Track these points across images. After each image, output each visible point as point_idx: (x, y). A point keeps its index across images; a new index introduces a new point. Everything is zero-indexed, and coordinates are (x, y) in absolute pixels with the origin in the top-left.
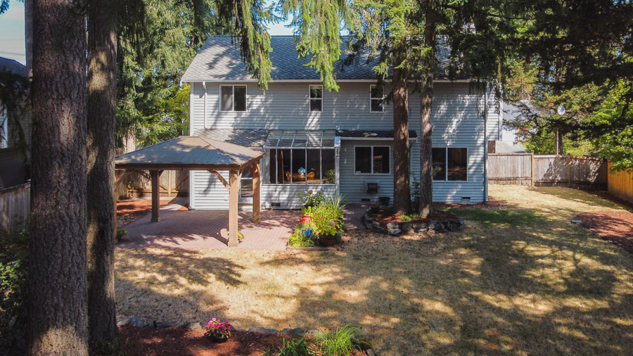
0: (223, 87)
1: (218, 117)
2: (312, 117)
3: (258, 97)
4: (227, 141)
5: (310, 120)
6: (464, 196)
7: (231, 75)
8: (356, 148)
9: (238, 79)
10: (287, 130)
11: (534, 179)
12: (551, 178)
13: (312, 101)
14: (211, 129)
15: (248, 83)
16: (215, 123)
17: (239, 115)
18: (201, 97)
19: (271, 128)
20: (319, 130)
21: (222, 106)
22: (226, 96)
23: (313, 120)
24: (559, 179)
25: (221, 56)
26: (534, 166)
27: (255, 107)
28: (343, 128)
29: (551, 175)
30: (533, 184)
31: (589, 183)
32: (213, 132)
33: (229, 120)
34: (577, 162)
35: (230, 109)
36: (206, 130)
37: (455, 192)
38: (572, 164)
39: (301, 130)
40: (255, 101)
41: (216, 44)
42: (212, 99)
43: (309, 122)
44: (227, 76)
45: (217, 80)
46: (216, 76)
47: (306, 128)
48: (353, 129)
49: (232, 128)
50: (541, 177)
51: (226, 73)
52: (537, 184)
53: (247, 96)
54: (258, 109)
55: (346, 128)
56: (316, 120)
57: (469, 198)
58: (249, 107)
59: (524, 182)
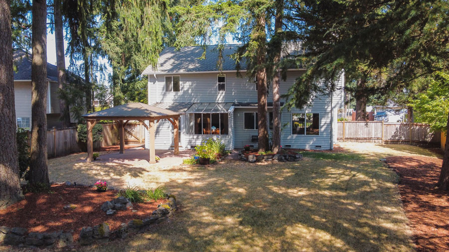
0: (166, 78)
1: (164, 95)
2: (220, 95)
3: (187, 83)
4: (166, 109)
5: (219, 96)
6: (318, 145)
7: (172, 70)
8: (245, 114)
9: (175, 72)
10: (204, 103)
11: (384, 139)
12: (397, 138)
13: (219, 84)
14: (161, 103)
15: (181, 74)
16: (163, 99)
17: (177, 94)
18: (154, 83)
19: (195, 102)
20: (224, 103)
21: (167, 89)
22: (169, 82)
23: (221, 96)
24: (403, 139)
25: (169, 59)
26: (384, 130)
27: (186, 89)
28: (238, 101)
29: (397, 136)
30: (384, 143)
31: (426, 142)
32: (160, 104)
33: (171, 98)
34: (417, 127)
35: (171, 91)
36: (157, 103)
37: (312, 143)
38: (413, 129)
39: (212, 103)
40: (185, 86)
41: (168, 52)
42: (160, 85)
43: (218, 98)
44: (169, 71)
45: (163, 73)
46: (163, 71)
47: (216, 102)
48: (246, 102)
49: (173, 102)
50: (389, 137)
51: (168, 69)
52: (386, 142)
53: (181, 83)
54: (188, 90)
55: (241, 101)
56: (222, 97)
57: (320, 146)
58: (182, 89)
59: (377, 141)
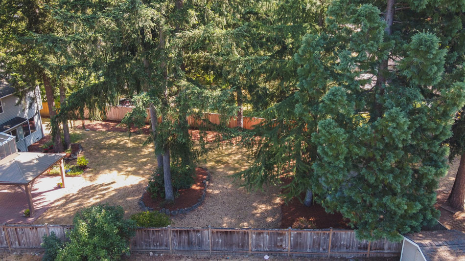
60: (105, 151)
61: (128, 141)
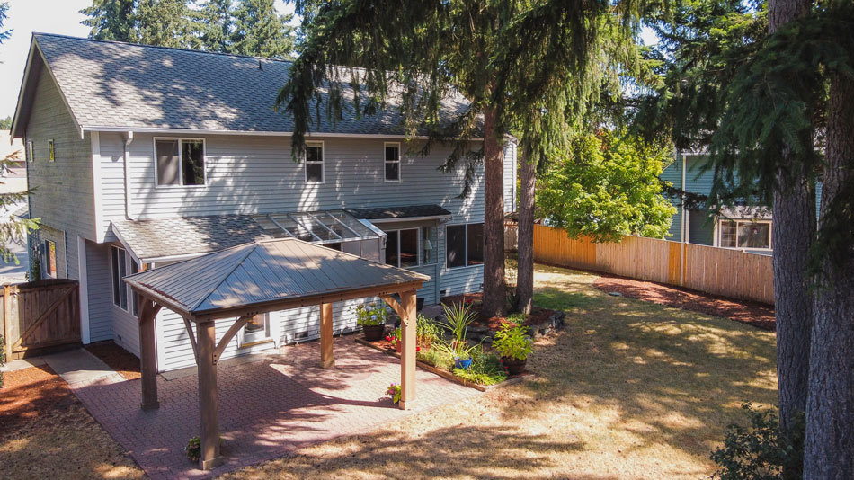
0: (159, 142)
3: (223, 160)
7: (175, 121)
13: (308, 165)
14: (141, 221)
16: (145, 209)
17: (190, 193)
19: (246, 212)
20: (318, 212)
23: (309, 196)
35: (174, 181)
37: (472, 280)
42: (139, 164)
47: (299, 209)
49: (181, 215)
53: (206, 158)
54: (224, 181)
56: (312, 196)
58: (209, 177)
60: (625, 347)
61: (717, 338)
